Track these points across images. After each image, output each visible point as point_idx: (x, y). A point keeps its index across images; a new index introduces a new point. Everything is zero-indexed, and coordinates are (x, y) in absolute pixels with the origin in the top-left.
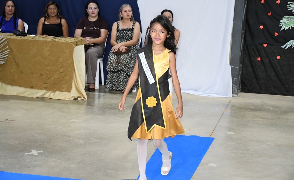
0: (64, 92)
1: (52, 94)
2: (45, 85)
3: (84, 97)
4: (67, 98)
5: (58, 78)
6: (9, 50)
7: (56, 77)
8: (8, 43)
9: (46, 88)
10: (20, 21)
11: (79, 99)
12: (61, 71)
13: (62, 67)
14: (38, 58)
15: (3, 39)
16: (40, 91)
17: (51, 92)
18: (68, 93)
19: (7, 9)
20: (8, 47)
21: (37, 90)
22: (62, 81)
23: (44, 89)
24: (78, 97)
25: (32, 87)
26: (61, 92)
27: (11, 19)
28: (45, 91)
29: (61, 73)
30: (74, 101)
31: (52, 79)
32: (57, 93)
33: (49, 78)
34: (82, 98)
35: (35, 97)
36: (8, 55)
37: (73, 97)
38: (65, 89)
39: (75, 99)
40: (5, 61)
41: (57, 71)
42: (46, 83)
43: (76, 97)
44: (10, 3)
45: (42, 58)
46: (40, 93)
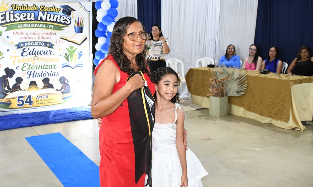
0: (284, 121)
1: (276, 122)
2: (270, 114)
3: (300, 128)
4: (286, 127)
5: (279, 110)
6: (247, 85)
7: (278, 108)
8: (247, 79)
9: (270, 117)
10: (280, 62)
11: (297, 129)
12: (282, 104)
13: (282, 101)
14: (266, 92)
15: (244, 75)
16: (267, 118)
17: (275, 120)
18: (286, 123)
19: (270, 53)
20: (246, 82)
21: (265, 117)
22: (282, 112)
23: (269, 117)
24: (296, 128)
25: (261, 114)
26: (281, 122)
27: (273, 61)
28: (270, 119)
29: (282, 105)
30: (292, 130)
31: (275, 109)
32: (279, 121)
33: (273, 109)
34: (299, 129)
35: (263, 122)
36: (246, 88)
37: (290, 127)
38: (284, 120)
39: (293, 129)
40: (244, 92)
41: (278, 103)
42: (271, 112)
43: (294, 128)
44: (273, 49)
45: (268, 92)
46: (267, 120)
